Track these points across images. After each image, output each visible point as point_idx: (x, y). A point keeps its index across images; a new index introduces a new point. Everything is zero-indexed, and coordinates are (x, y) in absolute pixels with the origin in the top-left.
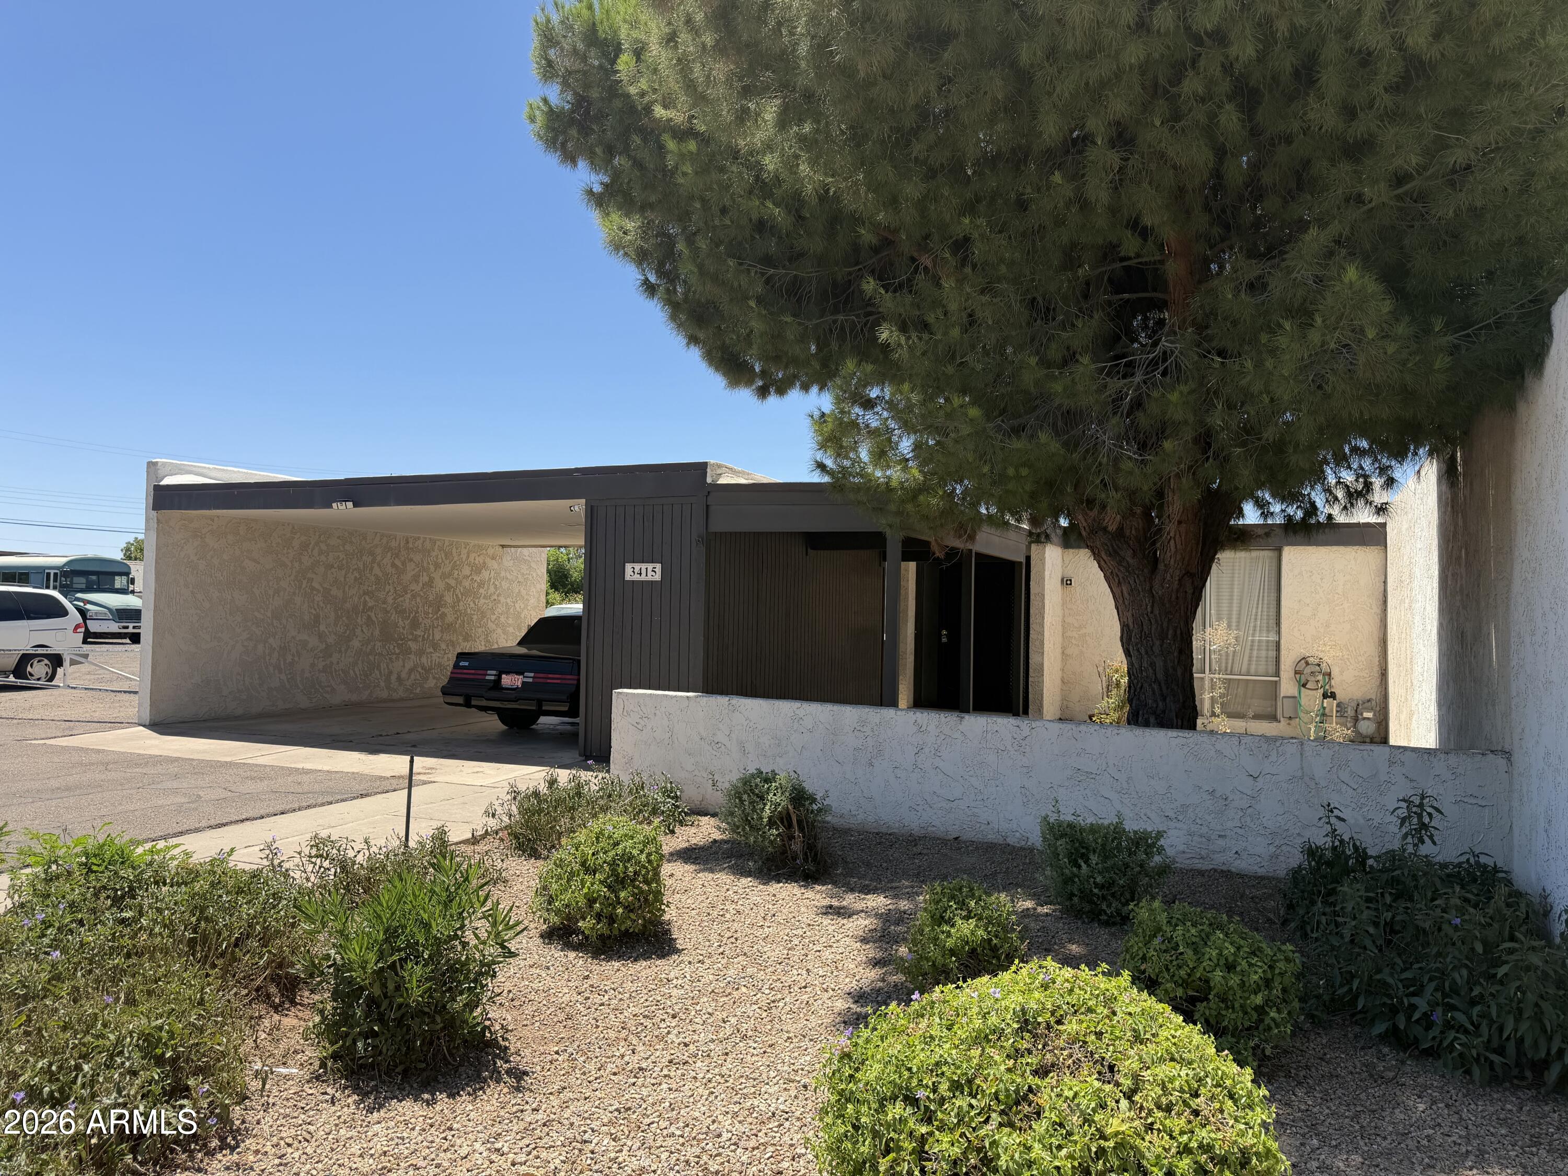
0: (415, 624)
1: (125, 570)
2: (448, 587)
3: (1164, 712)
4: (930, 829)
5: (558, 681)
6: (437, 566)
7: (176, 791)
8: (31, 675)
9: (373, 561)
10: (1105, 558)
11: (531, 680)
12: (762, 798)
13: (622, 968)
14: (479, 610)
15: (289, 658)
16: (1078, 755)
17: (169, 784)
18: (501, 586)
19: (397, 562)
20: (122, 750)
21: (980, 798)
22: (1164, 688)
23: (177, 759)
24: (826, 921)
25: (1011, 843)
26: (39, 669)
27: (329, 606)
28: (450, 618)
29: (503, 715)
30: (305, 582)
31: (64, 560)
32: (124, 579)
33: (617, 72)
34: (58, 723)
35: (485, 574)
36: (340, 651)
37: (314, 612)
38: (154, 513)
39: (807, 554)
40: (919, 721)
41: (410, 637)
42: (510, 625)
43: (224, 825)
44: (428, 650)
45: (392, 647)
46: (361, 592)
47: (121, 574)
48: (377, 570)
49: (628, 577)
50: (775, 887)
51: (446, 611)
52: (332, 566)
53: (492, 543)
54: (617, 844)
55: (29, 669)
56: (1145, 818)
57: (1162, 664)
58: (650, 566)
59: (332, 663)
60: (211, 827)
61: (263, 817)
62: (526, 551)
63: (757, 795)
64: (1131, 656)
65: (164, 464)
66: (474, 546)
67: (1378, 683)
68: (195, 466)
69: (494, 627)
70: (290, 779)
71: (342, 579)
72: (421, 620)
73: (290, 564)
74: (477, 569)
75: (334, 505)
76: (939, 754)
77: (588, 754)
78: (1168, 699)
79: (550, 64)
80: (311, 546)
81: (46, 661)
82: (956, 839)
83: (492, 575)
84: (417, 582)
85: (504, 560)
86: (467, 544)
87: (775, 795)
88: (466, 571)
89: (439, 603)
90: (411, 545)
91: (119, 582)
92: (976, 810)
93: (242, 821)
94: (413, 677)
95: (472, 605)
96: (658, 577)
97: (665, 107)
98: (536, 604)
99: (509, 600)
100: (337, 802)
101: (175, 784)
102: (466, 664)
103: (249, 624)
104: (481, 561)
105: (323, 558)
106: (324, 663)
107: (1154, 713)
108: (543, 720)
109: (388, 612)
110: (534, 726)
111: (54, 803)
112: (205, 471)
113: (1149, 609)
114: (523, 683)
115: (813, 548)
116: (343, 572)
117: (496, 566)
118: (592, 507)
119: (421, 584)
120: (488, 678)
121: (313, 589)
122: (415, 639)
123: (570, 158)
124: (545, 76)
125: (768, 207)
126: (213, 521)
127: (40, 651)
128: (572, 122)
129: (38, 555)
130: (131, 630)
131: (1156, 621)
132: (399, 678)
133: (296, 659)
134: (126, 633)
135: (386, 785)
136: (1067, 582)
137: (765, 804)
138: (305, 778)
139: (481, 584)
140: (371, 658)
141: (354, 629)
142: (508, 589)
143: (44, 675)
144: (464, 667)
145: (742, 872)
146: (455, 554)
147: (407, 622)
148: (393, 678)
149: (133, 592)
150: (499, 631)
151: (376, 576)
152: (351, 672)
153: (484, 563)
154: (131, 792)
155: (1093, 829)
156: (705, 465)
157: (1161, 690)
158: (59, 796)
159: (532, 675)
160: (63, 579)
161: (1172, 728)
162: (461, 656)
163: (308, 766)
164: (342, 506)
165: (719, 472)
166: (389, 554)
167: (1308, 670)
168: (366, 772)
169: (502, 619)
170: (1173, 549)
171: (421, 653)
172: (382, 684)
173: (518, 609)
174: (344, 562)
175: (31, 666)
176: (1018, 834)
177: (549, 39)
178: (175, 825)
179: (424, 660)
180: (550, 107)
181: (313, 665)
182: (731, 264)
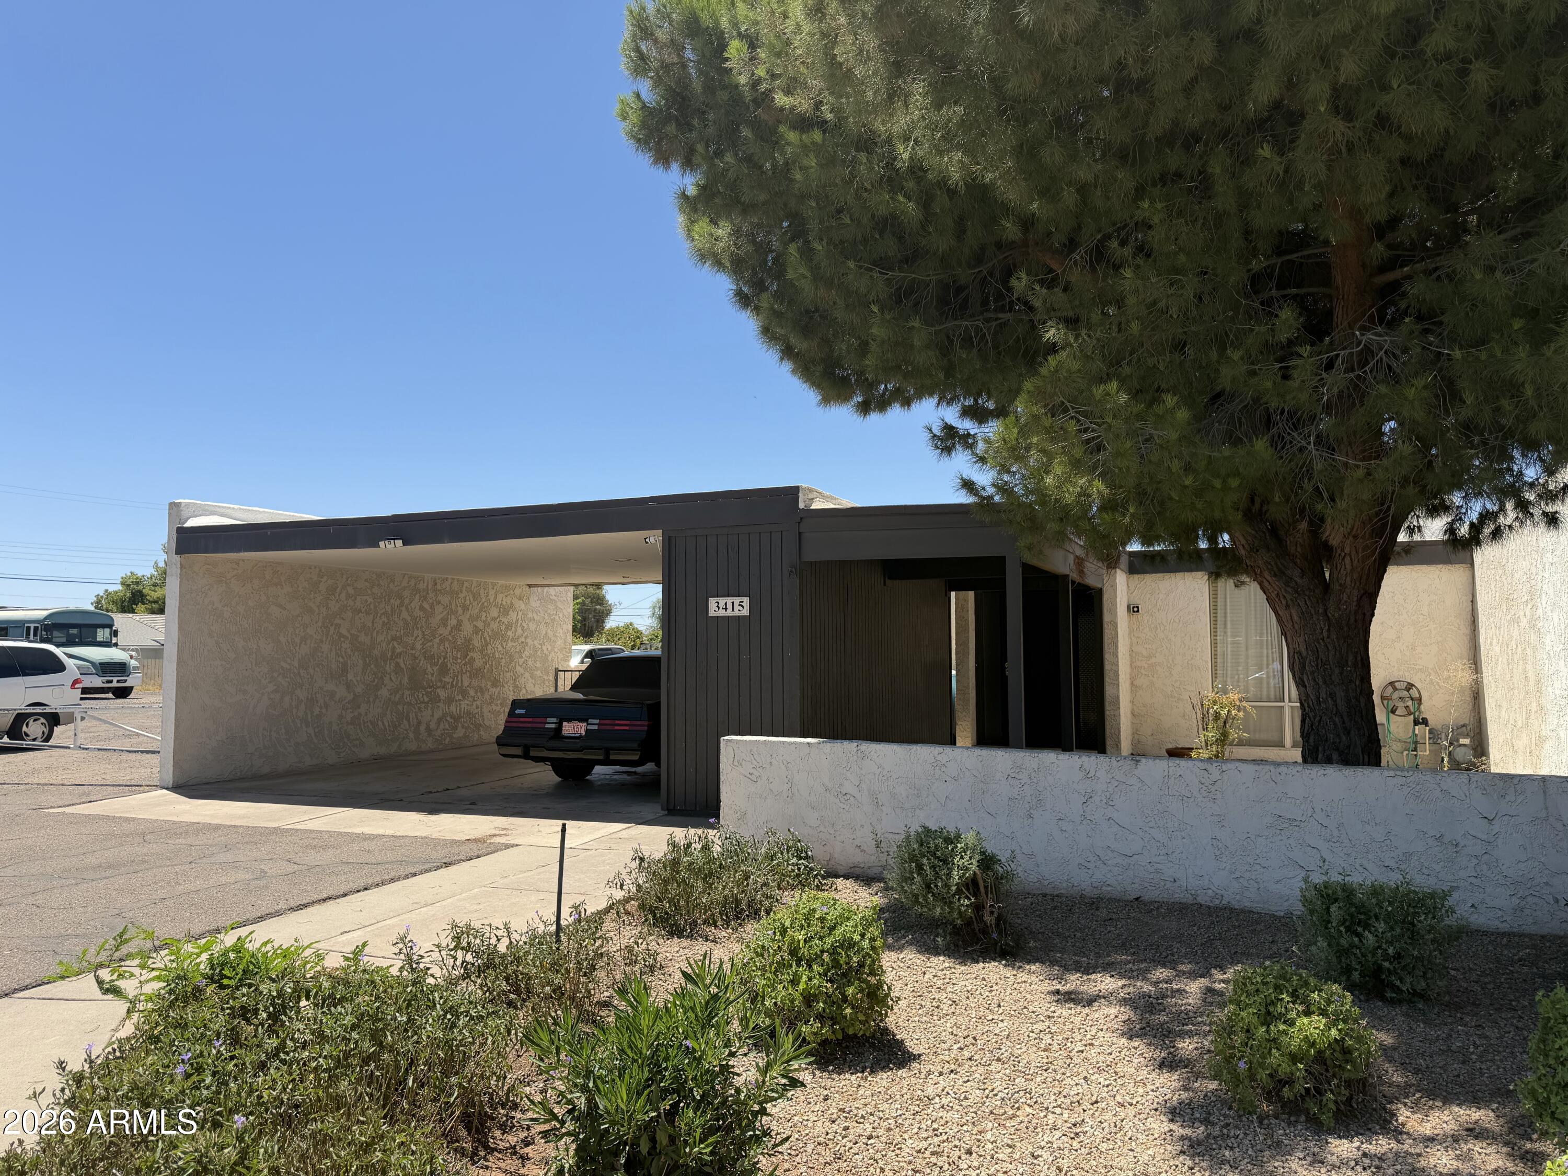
0: (444, 670)
1: (108, 622)
2: (476, 630)
3: (1349, 747)
4: (1104, 888)
5: (627, 728)
6: (465, 608)
7: (234, 865)
8: (27, 735)
9: (402, 605)
10: (1269, 578)
11: (596, 727)
12: (945, 862)
13: (862, 1083)
14: (507, 653)
15: (316, 711)
16: (1279, 800)
17: (222, 857)
18: (528, 628)
19: (426, 605)
20: (154, 817)
21: (1163, 852)
22: (1346, 718)
23: (217, 827)
24: (1064, 1011)
25: (1203, 902)
26: (35, 729)
27: (356, 654)
28: (478, 663)
29: (559, 766)
30: (332, 629)
31: (45, 613)
32: (107, 631)
33: (727, 60)
34: (71, 788)
35: (513, 616)
36: (369, 701)
37: (341, 660)
38: (177, 558)
39: (885, 584)
40: (1086, 766)
41: (439, 684)
42: (537, 669)
43: (306, 906)
44: (457, 698)
45: (420, 695)
46: (389, 638)
47: (103, 626)
48: (405, 614)
49: (711, 613)
50: (979, 968)
51: (475, 655)
52: (360, 611)
53: (519, 583)
54: (832, 928)
55: (24, 728)
56: (1361, 869)
57: (1343, 694)
58: (737, 600)
59: (360, 714)
60: (292, 909)
61: (345, 895)
62: (552, 590)
63: (938, 858)
64: (1304, 686)
65: (188, 505)
66: (502, 586)
67: (1471, 706)
68: (219, 507)
69: (522, 671)
70: (356, 847)
71: (370, 625)
72: (449, 665)
73: (317, 610)
74: (505, 610)
75: (382, 544)
76: (1111, 803)
77: (671, 807)
78: (1352, 732)
79: (642, 57)
80: (338, 590)
81: (43, 720)
82: (1137, 899)
83: (519, 617)
84: (445, 625)
85: (531, 599)
86: (494, 585)
87: (962, 858)
88: (494, 612)
89: (467, 647)
90: (439, 587)
91: (102, 634)
92: (1159, 866)
93: (324, 900)
94: (442, 726)
95: (500, 648)
96: (745, 612)
97: (788, 92)
98: (563, 645)
99: (536, 642)
100: (421, 873)
101: (229, 857)
102: (523, 711)
103: (275, 675)
104: (509, 602)
105: (350, 602)
106: (352, 715)
107: (1337, 749)
108: (598, 769)
109: (416, 658)
110: (588, 777)
111: (101, 884)
112: (230, 511)
113: (1325, 634)
114: (587, 730)
115: (889, 578)
116: (371, 616)
117: (523, 607)
118: (670, 538)
119: (449, 628)
120: (547, 726)
121: (341, 635)
122: (444, 687)
123: (663, 159)
124: (635, 70)
125: (899, 202)
126: (238, 564)
127: (38, 710)
128: (668, 118)
129: (17, 609)
130: (115, 684)
131: (1335, 647)
132: (428, 729)
133: (324, 711)
134: (109, 688)
135: (467, 850)
136: (1133, 609)
137: (950, 870)
138: (373, 845)
139: (509, 626)
140: (400, 707)
141: (382, 678)
142: (536, 630)
143: (40, 735)
144: (520, 716)
145: (932, 950)
146: (483, 595)
147: (436, 668)
148: (422, 728)
149: (116, 645)
150: (527, 675)
151: (404, 620)
152: (380, 723)
153: (512, 604)
154: (183, 867)
155: (1376, 891)
156: (797, 489)
157: (1344, 722)
158: (104, 875)
159: (597, 721)
160: (44, 633)
161: (1359, 765)
162: (516, 704)
163: (367, 830)
164: (390, 545)
165: (811, 496)
166: (417, 596)
167: (1396, 695)
168: (435, 835)
169: (530, 663)
170: (1349, 567)
171: (450, 700)
172: (411, 735)
173: (545, 651)
174: (372, 606)
175: (27, 726)
176: (1210, 891)
177: (643, 29)
178: (250, 908)
179: (453, 708)
180: (644, 103)
181: (341, 717)
182: (852, 266)
